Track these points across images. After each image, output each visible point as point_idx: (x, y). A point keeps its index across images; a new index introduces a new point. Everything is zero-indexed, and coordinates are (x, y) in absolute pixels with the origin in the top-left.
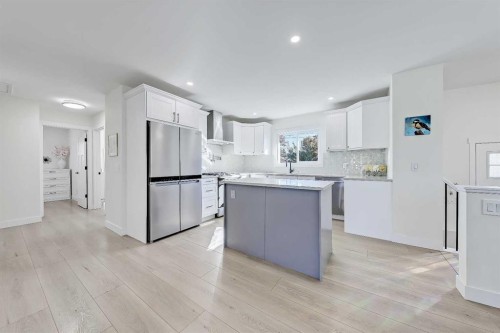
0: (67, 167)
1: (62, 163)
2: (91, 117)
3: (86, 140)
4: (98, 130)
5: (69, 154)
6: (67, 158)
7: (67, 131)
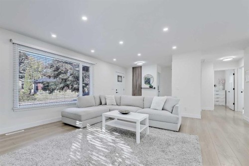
0: (224, 89)
1: (221, 87)
2: (237, 62)
3: (234, 74)
4: (241, 68)
5: (225, 82)
6: (224, 84)
7: (224, 71)
